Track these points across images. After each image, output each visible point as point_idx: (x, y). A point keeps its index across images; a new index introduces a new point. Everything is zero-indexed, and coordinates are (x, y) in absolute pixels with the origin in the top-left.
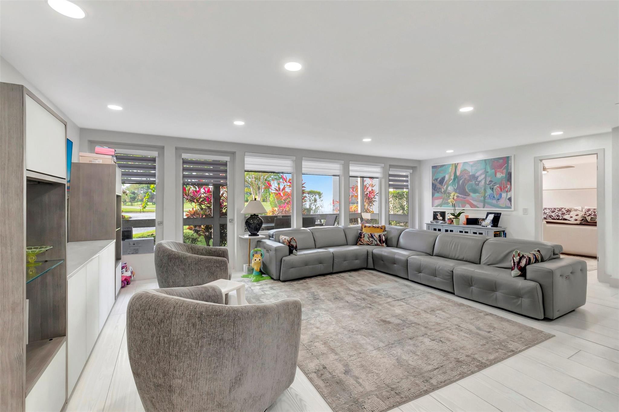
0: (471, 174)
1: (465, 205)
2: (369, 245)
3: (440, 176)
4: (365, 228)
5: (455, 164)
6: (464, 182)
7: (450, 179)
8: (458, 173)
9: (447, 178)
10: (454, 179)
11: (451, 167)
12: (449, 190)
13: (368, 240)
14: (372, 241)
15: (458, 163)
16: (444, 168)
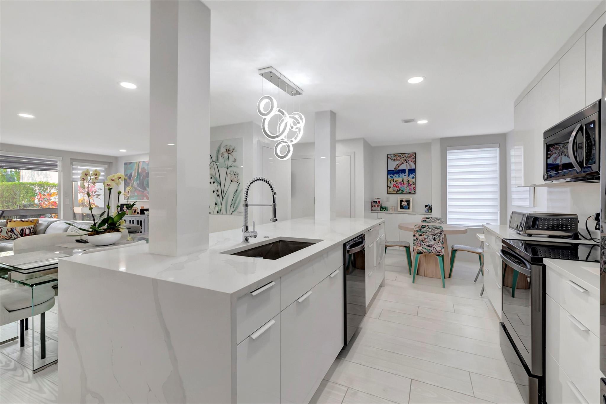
0: (147, 171)
1: (144, 198)
2: (6, 239)
3: (129, 172)
4: (11, 223)
5: (138, 162)
6: (143, 178)
7: (135, 176)
8: (140, 171)
9: (133, 175)
10: (138, 175)
11: (135, 165)
12: (134, 185)
13: (6, 235)
14: (11, 235)
15: (140, 162)
16: (131, 165)
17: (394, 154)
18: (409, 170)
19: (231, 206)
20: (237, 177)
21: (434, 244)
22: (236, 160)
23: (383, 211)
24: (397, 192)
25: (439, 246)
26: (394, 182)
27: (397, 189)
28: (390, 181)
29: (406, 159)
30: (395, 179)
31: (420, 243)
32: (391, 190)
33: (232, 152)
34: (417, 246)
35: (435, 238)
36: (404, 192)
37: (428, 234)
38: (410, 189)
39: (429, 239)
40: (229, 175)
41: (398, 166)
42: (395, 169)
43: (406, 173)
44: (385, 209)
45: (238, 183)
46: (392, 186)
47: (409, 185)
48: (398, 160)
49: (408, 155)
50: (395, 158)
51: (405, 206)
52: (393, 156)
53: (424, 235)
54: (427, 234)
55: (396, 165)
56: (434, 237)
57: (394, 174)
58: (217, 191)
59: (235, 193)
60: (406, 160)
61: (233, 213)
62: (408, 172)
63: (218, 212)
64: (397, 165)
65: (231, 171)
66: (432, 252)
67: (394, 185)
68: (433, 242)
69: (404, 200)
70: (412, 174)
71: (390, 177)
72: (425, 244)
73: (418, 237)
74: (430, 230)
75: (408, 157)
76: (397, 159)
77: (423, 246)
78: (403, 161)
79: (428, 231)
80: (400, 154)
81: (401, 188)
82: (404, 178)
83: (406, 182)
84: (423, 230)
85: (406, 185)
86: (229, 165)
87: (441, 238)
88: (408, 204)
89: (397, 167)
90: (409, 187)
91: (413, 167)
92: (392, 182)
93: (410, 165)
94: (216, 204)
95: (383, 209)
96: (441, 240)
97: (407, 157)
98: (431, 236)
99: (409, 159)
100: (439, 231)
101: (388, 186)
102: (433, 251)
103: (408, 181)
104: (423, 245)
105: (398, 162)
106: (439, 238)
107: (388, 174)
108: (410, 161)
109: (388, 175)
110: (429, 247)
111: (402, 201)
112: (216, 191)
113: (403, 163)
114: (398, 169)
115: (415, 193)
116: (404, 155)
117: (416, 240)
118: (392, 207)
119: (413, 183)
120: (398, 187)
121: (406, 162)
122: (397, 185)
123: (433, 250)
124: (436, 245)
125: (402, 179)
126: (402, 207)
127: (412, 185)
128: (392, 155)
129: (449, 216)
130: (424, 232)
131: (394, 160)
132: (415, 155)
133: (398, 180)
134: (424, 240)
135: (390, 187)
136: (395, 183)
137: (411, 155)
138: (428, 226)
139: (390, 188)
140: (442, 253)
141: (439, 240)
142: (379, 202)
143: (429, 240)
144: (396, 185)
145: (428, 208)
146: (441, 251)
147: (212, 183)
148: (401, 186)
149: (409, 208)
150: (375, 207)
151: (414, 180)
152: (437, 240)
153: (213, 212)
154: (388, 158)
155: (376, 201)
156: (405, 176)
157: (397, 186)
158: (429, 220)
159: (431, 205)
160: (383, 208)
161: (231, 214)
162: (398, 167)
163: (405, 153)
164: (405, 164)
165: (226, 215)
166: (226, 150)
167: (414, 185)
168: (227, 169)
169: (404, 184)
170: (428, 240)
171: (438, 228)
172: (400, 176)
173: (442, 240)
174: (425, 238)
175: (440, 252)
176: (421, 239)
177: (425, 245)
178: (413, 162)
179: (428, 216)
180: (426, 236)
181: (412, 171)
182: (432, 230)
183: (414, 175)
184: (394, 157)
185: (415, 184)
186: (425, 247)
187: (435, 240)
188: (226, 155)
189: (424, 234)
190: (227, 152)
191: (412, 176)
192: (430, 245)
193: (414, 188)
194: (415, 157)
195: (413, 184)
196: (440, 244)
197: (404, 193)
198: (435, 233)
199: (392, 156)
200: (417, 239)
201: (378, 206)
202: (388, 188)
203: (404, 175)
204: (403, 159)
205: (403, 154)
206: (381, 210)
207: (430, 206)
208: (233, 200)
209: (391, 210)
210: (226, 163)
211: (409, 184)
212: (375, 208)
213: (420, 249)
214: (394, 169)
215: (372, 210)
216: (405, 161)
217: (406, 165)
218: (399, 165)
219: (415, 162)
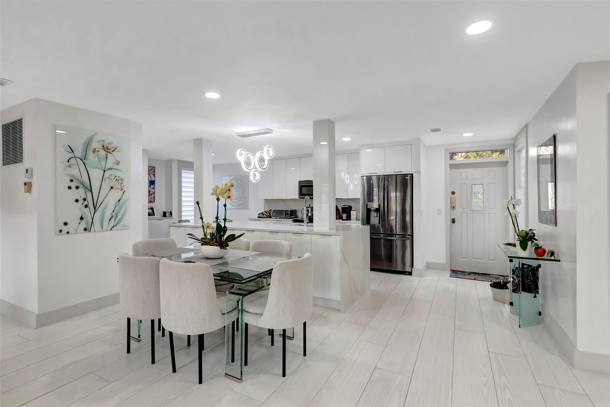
18: (150, 181)
19: (110, 219)
20: (121, 183)
22: (119, 162)
33: (113, 151)
38: (151, 198)
40: (107, 180)
45: (123, 191)
47: (150, 194)
49: (150, 168)
51: (151, 213)
58: (85, 200)
59: (118, 203)
61: (113, 229)
62: (150, 183)
63: (85, 230)
65: (111, 175)
69: (149, 208)
70: (152, 185)
86: (107, 167)
88: (153, 211)
90: (150, 196)
91: (153, 180)
93: (151, 177)
94: (82, 218)
103: (150, 191)
108: (150, 173)
112: (81, 201)
115: (155, 202)
119: (153, 193)
127: (153, 194)
132: (154, 169)
137: (152, 169)
147: (73, 188)
149: (153, 215)
151: (153, 190)
153: (75, 231)
161: (111, 229)
165: (102, 231)
166: (103, 147)
167: (154, 195)
168: (104, 171)
181: (153, 183)
183: (154, 186)
185: (154, 194)
188: (102, 153)
190: (104, 149)
191: (152, 187)
193: (154, 197)
208: (113, 211)
210: (103, 163)
219: (154, 175)
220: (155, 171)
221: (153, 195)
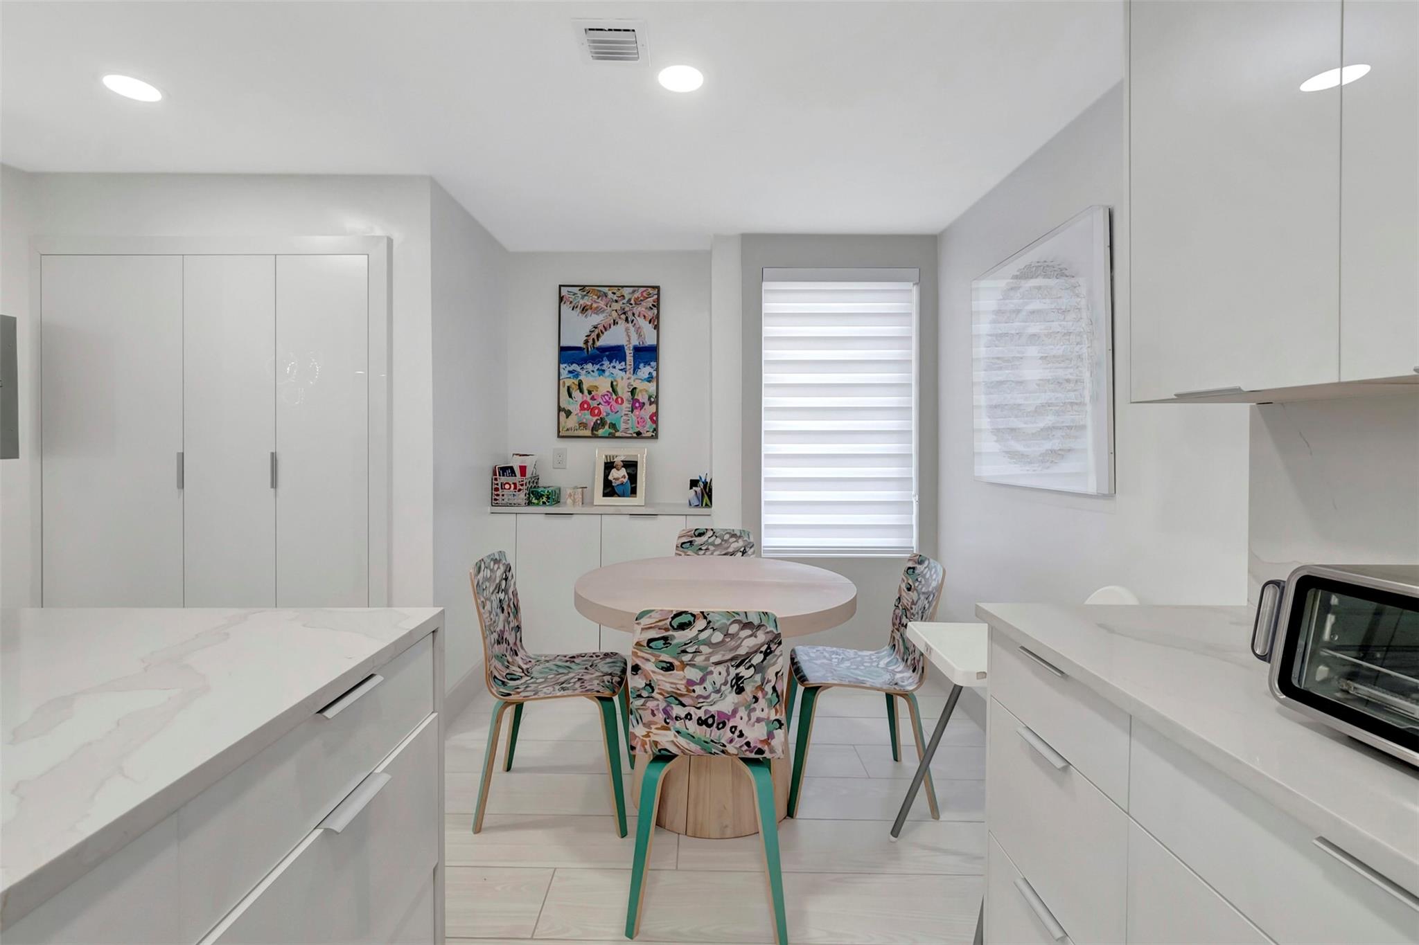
17: (583, 288)
18: (637, 349)
21: (735, 712)
23: (538, 504)
24: (593, 429)
25: (759, 720)
26: (582, 391)
27: (595, 419)
28: (569, 388)
29: (627, 309)
30: (588, 381)
31: (665, 711)
32: (571, 422)
34: (648, 725)
35: (738, 678)
36: (617, 431)
37: (707, 659)
38: (641, 421)
39: (708, 684)
41: (598, 331)
42: (586, 342)
43: (625, 360)
44: (544, 499)
46: (574, 407)
47: (636, 405)
48: (598, 311)
49: (634, 292)
50: (587, 301)
51: (622, 484)
52: (579, 294)
53: (684, 665)
54: (699, 659)
55: (590, 328)
56: (733, 672)
57: (582, 362)
60: (624, 313)
62: (634, 356)
64: (595, 327)
66: (723, 752)
67: (582, 405)
68: (728, 702)
69: (618, 460)
70: (647, 363)
71: (570, 372)
72: (692, 710)
73: (655, 677)
74: (717, 637)
75: (632, 302)
76: (595, 305)
77: (679, 724)
78: (614, 314)
79: (707, 643)
80: (606, 290)
81: (608, 414)
82: (619, 380)
83: (624, 392)
84: (680, 637)
85: (627, 405)
87: (770, 673)
88: (633, 478)
89: (594, 335)
90: (636, 412)
91: (650, 341)
92: (576, 393)
93: (638, 331)
95: (538, 499)
96: (768, 688)
97: (630, 300)
98: (721, 668)
99: (637, 310)
100: (761, 637)
101: (560, 409)
102: (731, 749)
103: (633, 391)
104: (677, 718)
105: (595, 319)
106: (758, 677)
107: (560, 363)
108: (639, 316)
109: (562, 366)
110: (709, 726)
111: (609, 466)
113: (615, 323)
114: (598, 344)
115: (655, 436)
116: (618, 294)
117: (645, 694)
118: (576, 488)
120: (596, 411)
121: (627, 320)
122: (593, 404)
123: (731, 741)
124: (742, 712)
125: (612, 383)
126: (610, 490)
127: (647, 406)
128: (576, 290)
129: (767, 518)
130: (684, 652)
131: (584, 310)
132: (656, 296)
133: (596, 387)
134: (684, 691)
135: (568, 413)
136: (588, 398)
137: (645, 294)
138: (704, 615)
139: (567, 417)
140: (772, 751)
141: (761, 688)
142: (523, 469)
143: (710, 688)
144: (588, 404)
145: (698, 489)
146: (766, 742)
148: (609, 411)
149: (634, 492)
150: (505, 492)
151: (651, 387)
152: (749, 688)
154: (561, 299)
155: (511, 468)
156: (621, 370)
157: (594, 408)
158: (704, 539)
159: (708, 480)
160: (539, 496)
162: (598, 336)
163: (623, 287)
164: (622, 324)
167: (654, 406)
169: (619, 399)
170: (705, 694)
171: (756, 622)
172: (604, 371)
173: (772, 684)
174: (690, 683)
175: (766, 748)
176: (668, 687)
177: (689, 716)
178: (650, 323)
179: (701, 524)
180: (693, 670)
181: (648, 354)
182: (726, 635)
183: (652, 370)
184: (583, 297)
185: (656, 402)
186: (692, 726)
187: (740, 690)
189: (686, 658)
191: (645, 371)
192: (713, 716)
193: (654, 418)
194: (658, 304)
195: (651, 403)
196: (764, 710)
197: (617, 434)
198: (742, 651)
199: (575, 294)
200: (650, 685)
201: (519, 487)
202: (563, 414)
203: (619, 366)
204: (616, 306)
205: (615, 290)
206: (530, 503)
207: (705, 484)
209: (569, 501)
211: (634, 401)
212: (508, 494)
213: (666, 739)
214: (581, 344)
215: (495, 502)
216: (623, 317)
217: (627, 329)
218: (601, 327)
219: (655, 322)
220: (657, 305)
221: (653, 408)
